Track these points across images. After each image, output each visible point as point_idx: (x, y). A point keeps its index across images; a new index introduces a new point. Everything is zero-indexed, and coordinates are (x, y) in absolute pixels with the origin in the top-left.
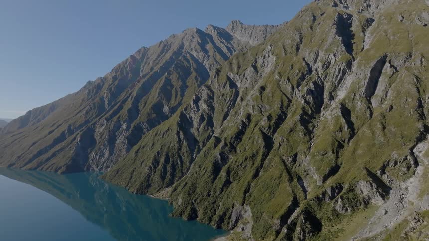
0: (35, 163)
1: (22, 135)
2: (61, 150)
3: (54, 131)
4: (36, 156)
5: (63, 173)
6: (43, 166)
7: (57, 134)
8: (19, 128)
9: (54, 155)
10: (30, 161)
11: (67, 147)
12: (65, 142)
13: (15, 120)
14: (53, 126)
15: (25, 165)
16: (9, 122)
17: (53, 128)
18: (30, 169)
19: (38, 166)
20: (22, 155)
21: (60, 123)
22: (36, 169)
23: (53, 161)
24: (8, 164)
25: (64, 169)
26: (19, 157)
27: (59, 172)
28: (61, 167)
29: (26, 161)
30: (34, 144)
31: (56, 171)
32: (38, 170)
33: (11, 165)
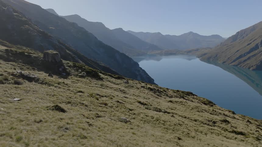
0: (237, 62)
1: (232, 46)
2: (255, 55)
3: (251, 43)
4: (238, 58)
5: (253, 70)
6: (242, 64)
7: (253, 45)
8: (232, 42)
9: (249, 58)
10: (234, 61)
11: (259, 53)
12: (258, 50)
13: (230, 38)
14: (251, 40)
15: (231, 63)
16: (226, 39)
17: (251, 42)
18: (234, 66)
19: (239, 64)
20: (230, 57)
21: (256, 38)
22: (237, 65)
23: (248, 62)
24: (222, 62)
25: (255, 67)
26: (229, 58)
27: (251, 69)
28: (252, 66)
29: (232, 61)
30: (238, 51)
31: (249, 68)
32: (238, 66)
33: (224, 62)
